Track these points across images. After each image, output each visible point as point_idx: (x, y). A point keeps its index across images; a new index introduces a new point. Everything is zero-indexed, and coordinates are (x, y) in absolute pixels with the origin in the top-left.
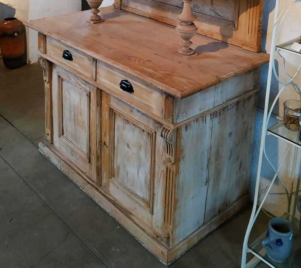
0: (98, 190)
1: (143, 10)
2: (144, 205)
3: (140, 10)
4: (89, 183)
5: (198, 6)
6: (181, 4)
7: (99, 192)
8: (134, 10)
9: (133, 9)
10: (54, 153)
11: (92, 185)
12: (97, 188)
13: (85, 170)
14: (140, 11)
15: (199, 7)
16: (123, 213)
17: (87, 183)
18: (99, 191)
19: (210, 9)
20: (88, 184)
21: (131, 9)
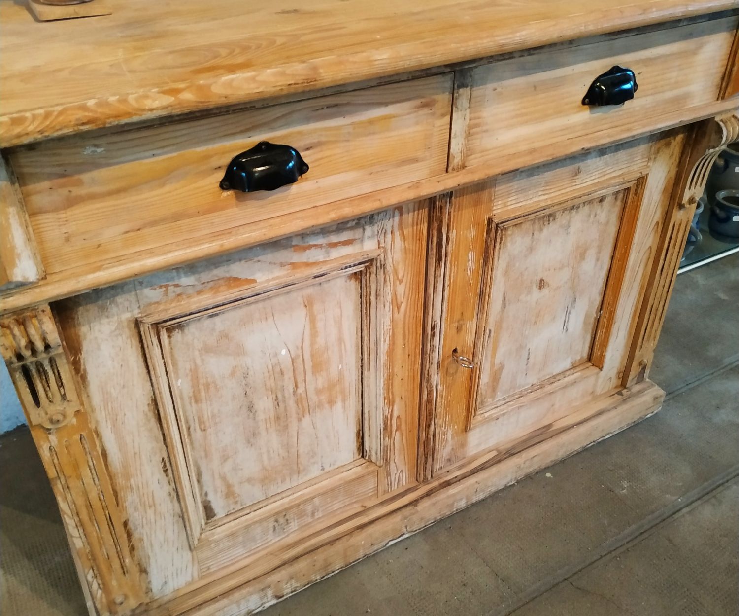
0: (452, 482)
2: (578, 374)
4: (414, 503)
7: (459, 481)
10: (214, 599)
11: (428, 494)
12: (440, 485)
13: (355, 505)
16: (542, 441)
17: (411, 507)
18: (455, 480)
20: (416, 505)
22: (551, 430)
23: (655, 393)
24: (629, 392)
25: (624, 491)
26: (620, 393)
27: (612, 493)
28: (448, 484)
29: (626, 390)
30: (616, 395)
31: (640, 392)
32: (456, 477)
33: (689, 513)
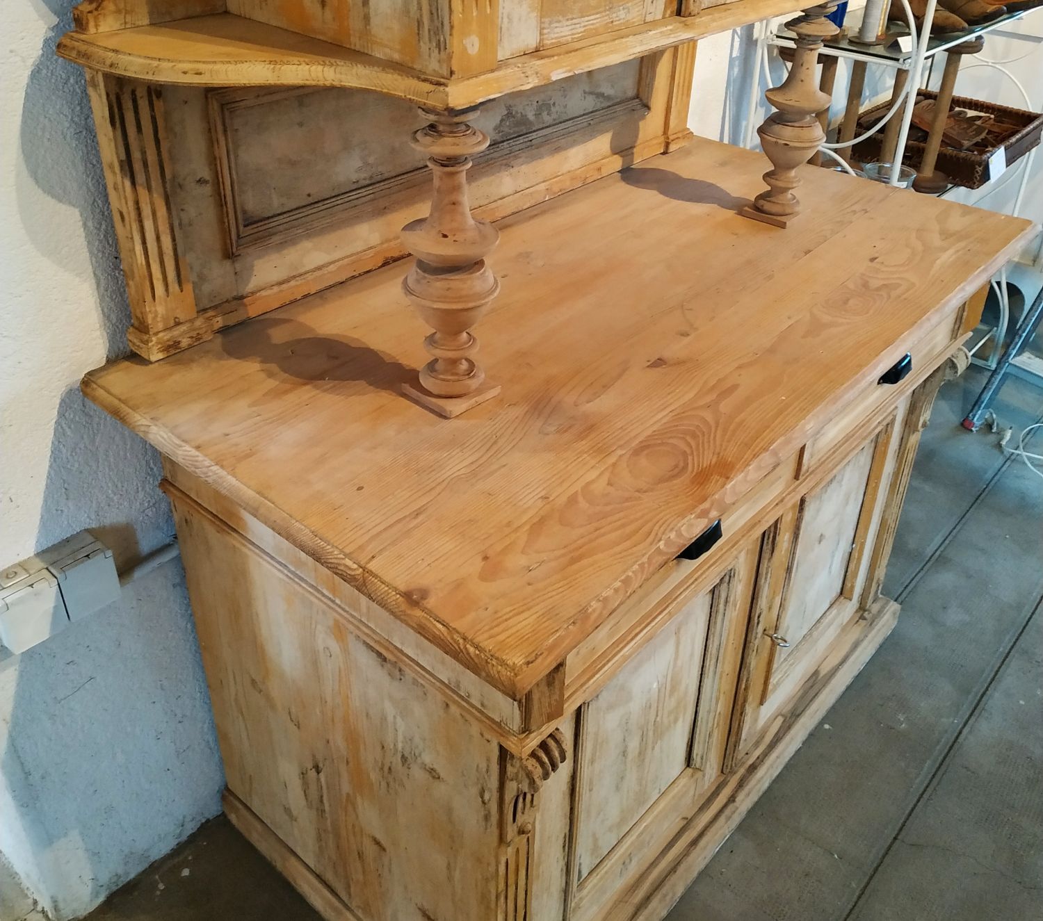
0: (755, 764)
1: (337, 255)
3: (321, 263)
4: (732, 799)
5: (552, 102)
6: (495, 129)
7: (762, 761)
8: (293, 283)
9: (285, 286)
11: (740, 785)
12: (747, 771)
14: (332, 268)
15: (554, 104)
16: (818, 693)
17: (730, 806)
18: (758, 762)
19: (585, 92)
21: (276, 289)
22: (819, 678)
23: (892, 609)
24: (871, 614)
25: (903, 725)
26: (862, 618)
27: (893, 730)
28: (753, 768)
29: (867, 613)
30: (860, 620)
31: (880, 612)
32: (758, 758)
33: (970, 732)
